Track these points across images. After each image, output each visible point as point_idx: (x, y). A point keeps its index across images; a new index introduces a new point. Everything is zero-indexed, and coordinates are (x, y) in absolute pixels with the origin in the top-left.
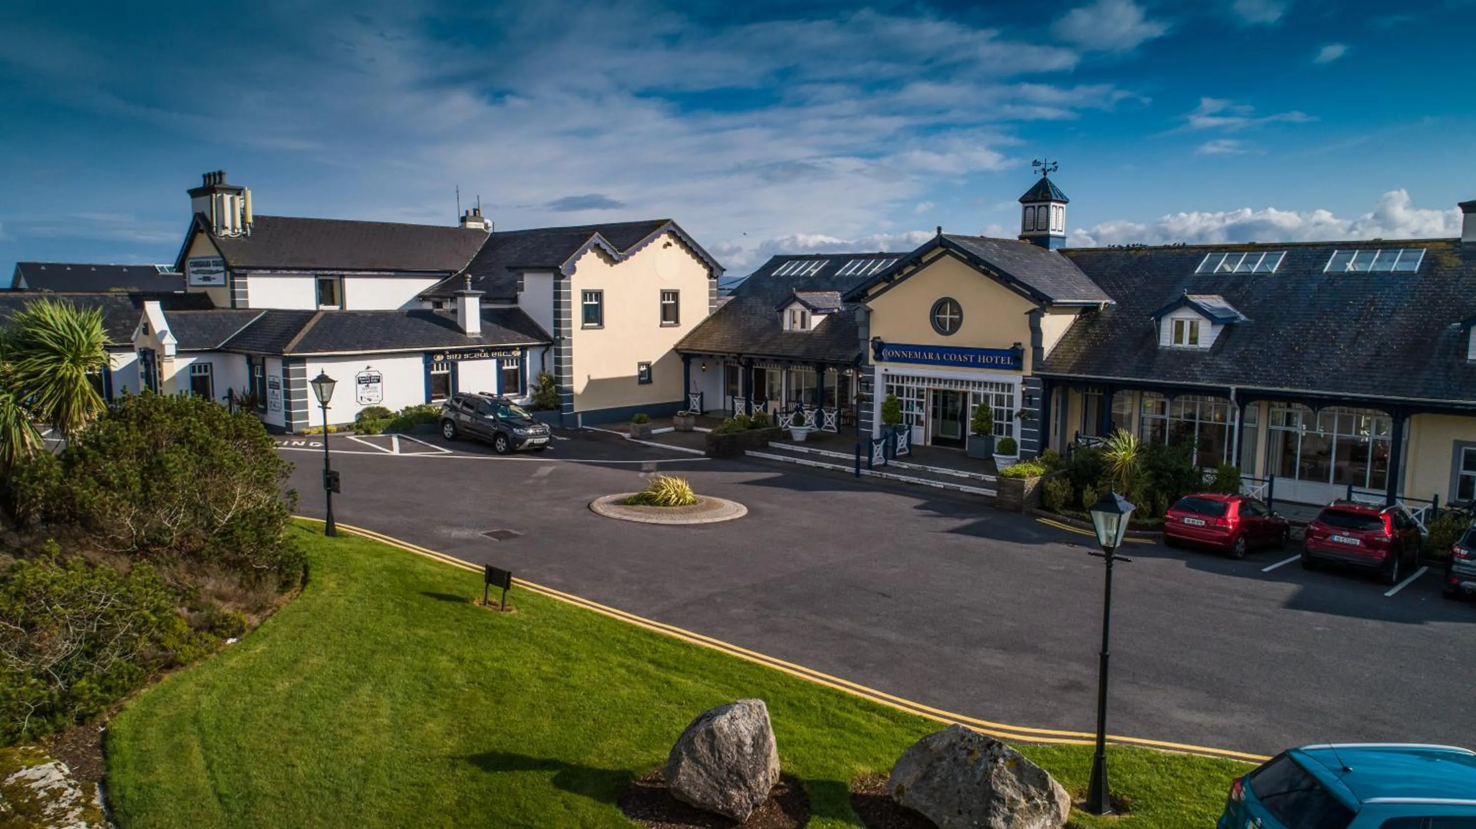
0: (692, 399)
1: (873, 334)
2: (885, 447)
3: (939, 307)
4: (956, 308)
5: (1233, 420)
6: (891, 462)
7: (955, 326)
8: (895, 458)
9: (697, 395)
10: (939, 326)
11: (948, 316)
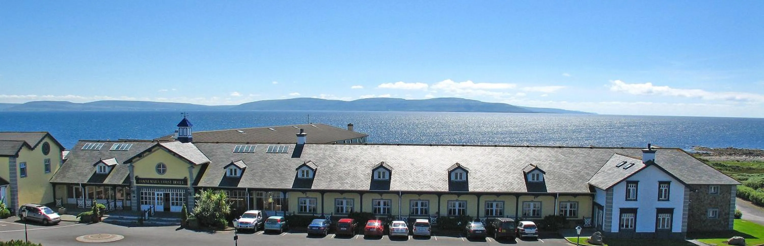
0: (57, 201)
1: (135, 174)
2: (148, 213)
3: (159, 166)
4: (164, 166)
5: (247, 195)
6: (150, 218)
7: (164, 171)
8: (151, 216)
9: (59, 199)
10: (159, 172)
11: (162, 169)
